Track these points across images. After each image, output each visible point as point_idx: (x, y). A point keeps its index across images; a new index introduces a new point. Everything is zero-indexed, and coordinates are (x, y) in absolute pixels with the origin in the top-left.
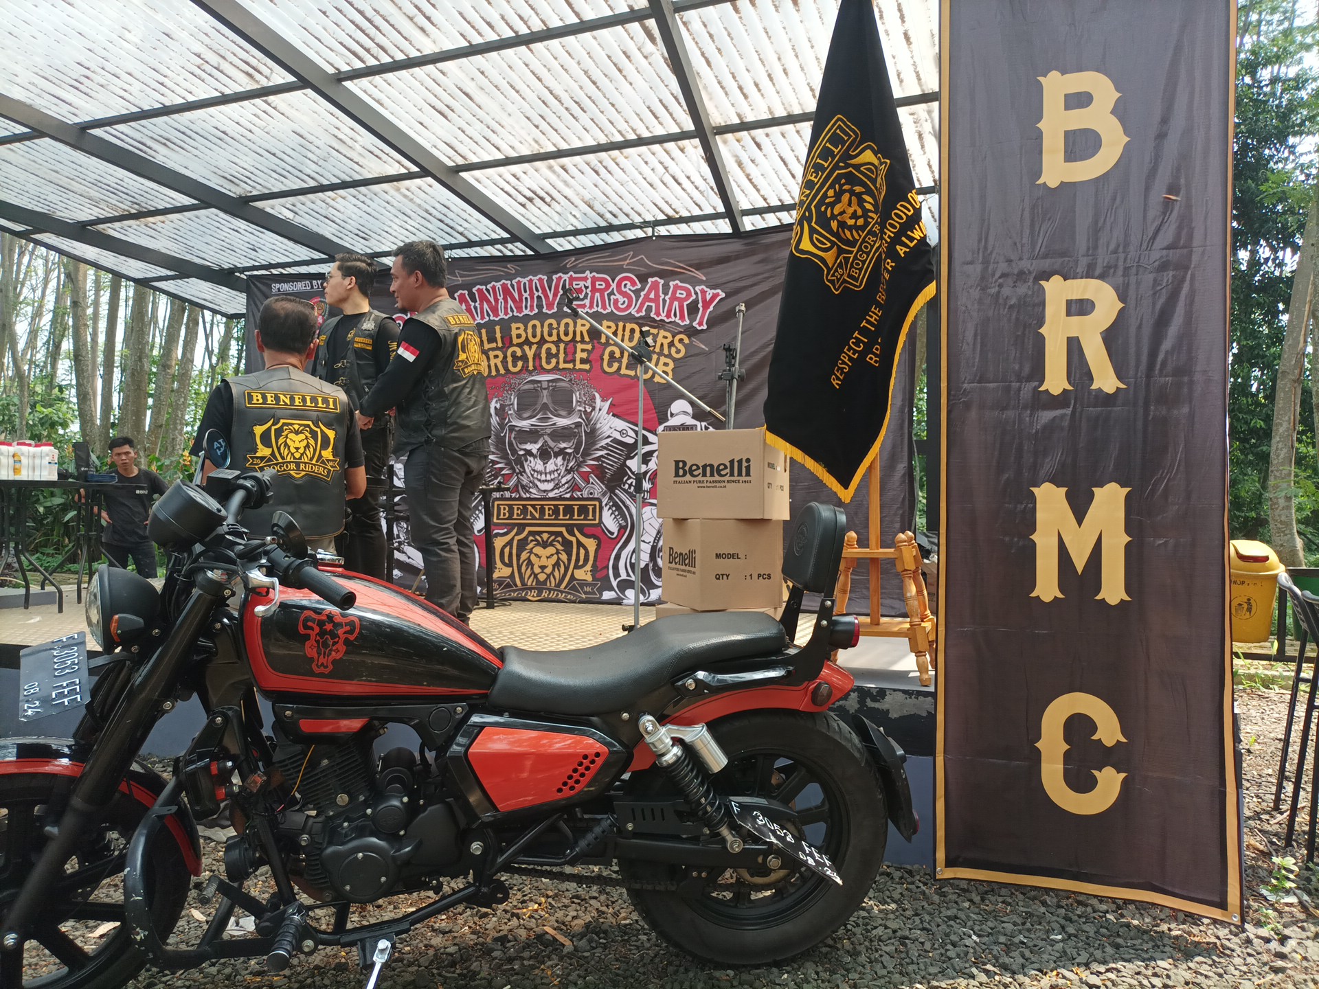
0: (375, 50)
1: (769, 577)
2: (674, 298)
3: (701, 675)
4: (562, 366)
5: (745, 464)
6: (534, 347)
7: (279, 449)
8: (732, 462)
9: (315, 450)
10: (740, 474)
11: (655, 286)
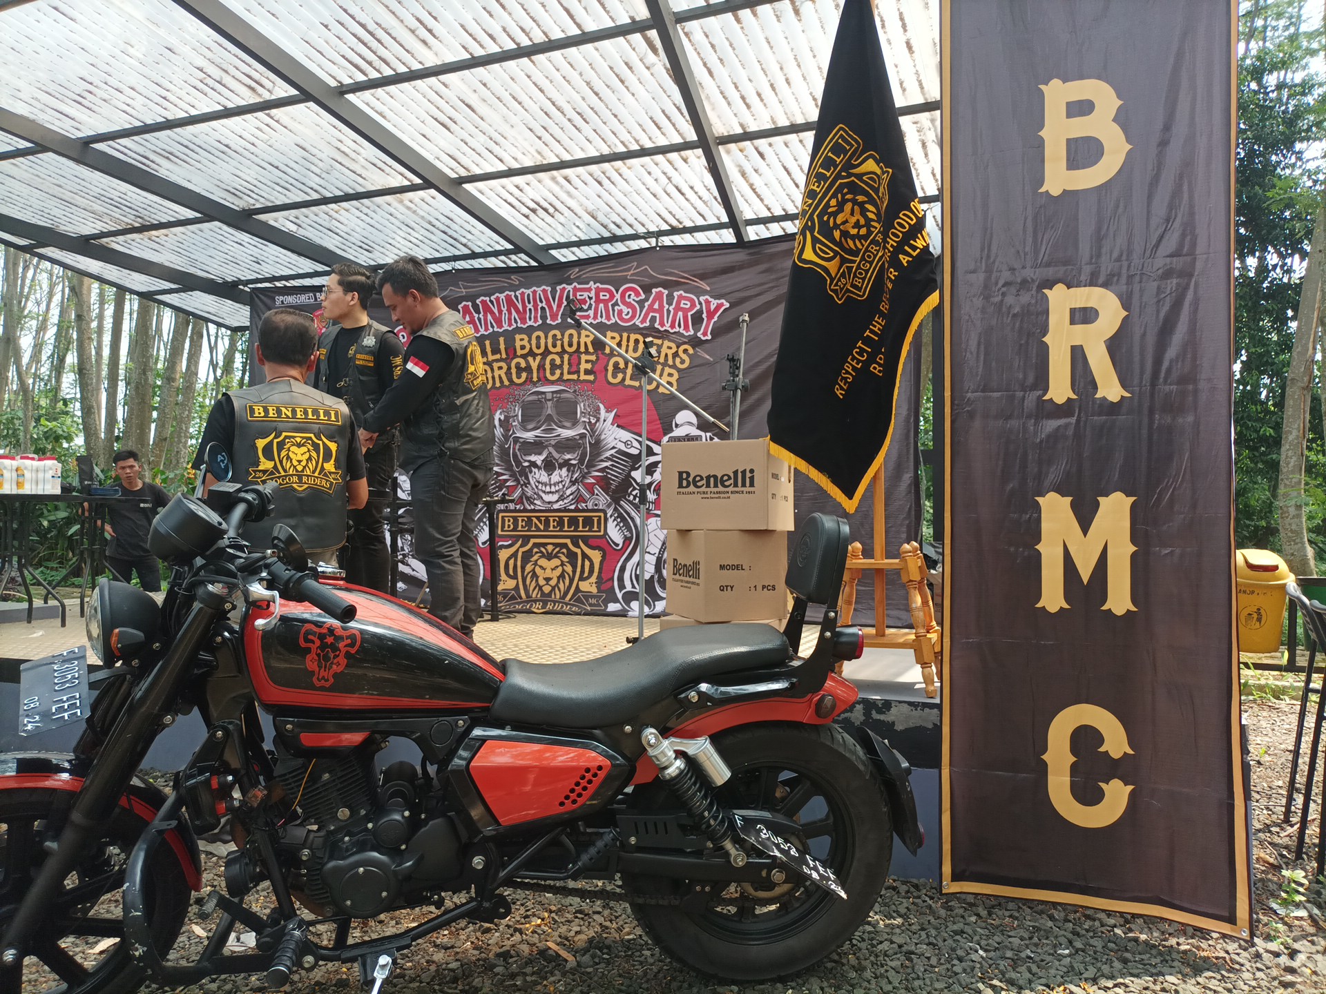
0: (377, 63)
1: (774, 588)
2: (678, 308)
3: (704, 687)
4: (566, 377)
5: (748, 475)
6: (538, 358)
7: (281, 462)
8: (736, 473)
9: (317, 463)
10: (744, 485)
11: (659, 296)
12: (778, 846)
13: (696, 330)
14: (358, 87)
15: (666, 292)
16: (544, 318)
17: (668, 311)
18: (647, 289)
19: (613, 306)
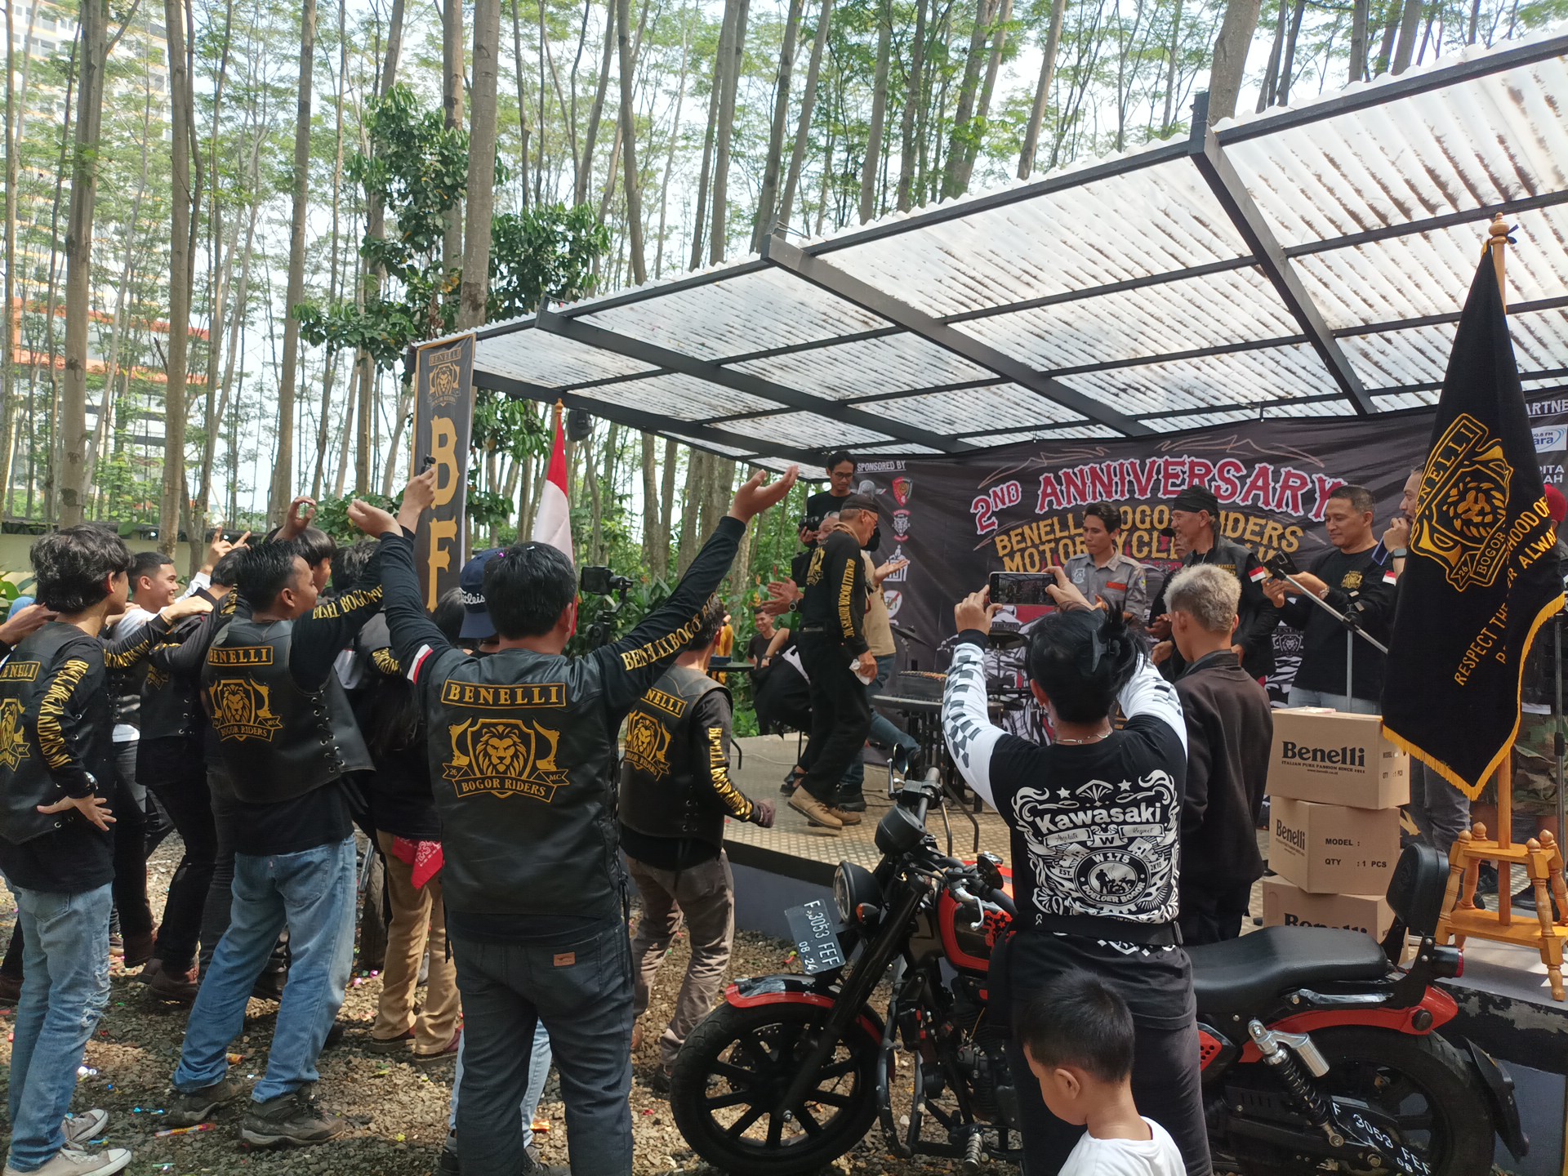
0: (981, 299)
2: (1285, 487)
3: (1306, 992)
4: (1155, 555)
5: (1358, 754)
6: (1125, 535)
8: (1344, 750)
10: (1353, 763)
11: (1263, 473)
12: (1373, 1137)
13: (1307, 511)
14: (961, 318)
15: (1271, 468)
16: (1132, 492)
17: (1274, 489)
18: (1249, 465)
19: (1210, 481)
